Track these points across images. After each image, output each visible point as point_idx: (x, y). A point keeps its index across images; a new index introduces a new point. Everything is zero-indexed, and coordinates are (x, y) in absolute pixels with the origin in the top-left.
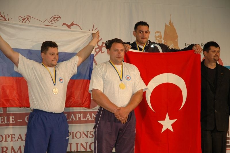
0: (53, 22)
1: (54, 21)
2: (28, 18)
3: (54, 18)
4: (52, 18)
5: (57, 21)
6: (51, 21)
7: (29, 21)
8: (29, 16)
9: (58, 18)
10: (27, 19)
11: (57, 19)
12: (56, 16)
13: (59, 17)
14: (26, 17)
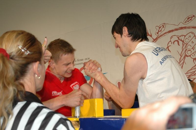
0: (188, 23)
1: (188, 21)
2: (163, 25)
3: (188, 19)
4: (187, 19)
5: (191, 21)
6: (185, 23)
7: (164, 28)
8: (164, 23)
9: (192, 17)
10: (162, 27)
11: (191, 19)
12: (190, 17)
13: (194, 16)
14: (162, 25)
